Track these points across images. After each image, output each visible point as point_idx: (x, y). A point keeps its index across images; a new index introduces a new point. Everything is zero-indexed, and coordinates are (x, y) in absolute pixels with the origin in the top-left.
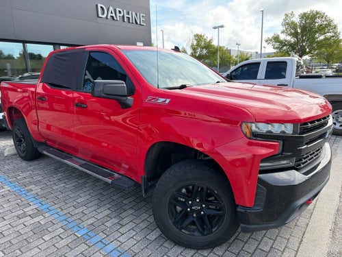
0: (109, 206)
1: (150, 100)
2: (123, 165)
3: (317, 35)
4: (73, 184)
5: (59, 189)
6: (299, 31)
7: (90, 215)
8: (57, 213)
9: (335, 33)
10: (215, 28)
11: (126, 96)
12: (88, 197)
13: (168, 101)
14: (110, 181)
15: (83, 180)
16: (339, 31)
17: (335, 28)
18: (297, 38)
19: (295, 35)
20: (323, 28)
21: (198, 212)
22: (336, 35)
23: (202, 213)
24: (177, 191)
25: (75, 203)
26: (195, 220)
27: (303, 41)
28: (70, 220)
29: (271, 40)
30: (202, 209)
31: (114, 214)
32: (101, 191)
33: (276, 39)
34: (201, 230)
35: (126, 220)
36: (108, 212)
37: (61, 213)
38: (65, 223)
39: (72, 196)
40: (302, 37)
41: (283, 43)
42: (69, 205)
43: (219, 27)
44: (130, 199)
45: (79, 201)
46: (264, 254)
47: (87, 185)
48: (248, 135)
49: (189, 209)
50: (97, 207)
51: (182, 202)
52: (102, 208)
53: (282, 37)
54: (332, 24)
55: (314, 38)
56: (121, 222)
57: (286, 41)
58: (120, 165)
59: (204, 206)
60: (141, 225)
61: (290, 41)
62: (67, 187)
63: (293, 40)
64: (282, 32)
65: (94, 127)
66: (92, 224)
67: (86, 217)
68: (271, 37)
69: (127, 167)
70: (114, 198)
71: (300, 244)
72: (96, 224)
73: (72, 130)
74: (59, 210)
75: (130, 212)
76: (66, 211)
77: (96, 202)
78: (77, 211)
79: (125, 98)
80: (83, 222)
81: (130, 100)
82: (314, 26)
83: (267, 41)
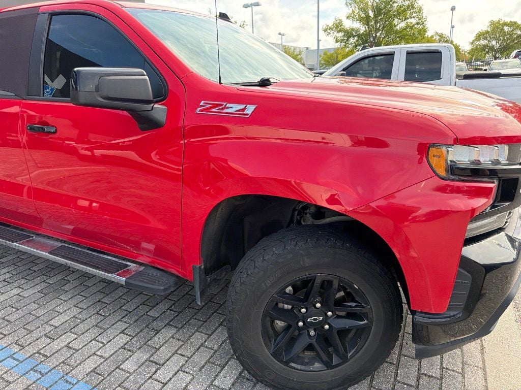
0: (121, 326)
1: (207, 110)
2: (144, 245)
3: (396, 21)
4: (39, 288)
5: (10, 302)
6: (371, 14)
7: (86, 351)
8: (11, 356)
9: (420, 19)
10: (246, 6)
11: (149, 102)
12: (75, 311)
13: (250, 109)
14: (122, 280)
15: (59, 277)
16: (424, 15)
17: (419, 11)
18: (368, 25)
19: (366, 20)
20: (404, 11)
21: (318, 327)
22: (421, 22)
23: (327, 327)
24: (279, 292)
25: (49, 328)
26: (314, 341)
27: (377, 30)
28: (44, 368)
29: (331, 29)
30: (325, 321)
31: (136, 343)
32: (99, 296)
33: (338, 26)
34: (325, 358)
35: (164, 352)
36: (122, 339)
37: (21, 356)
38: (35, 376)
39: (39, 313)
40: (376, 22)
41: (349, 34)
42: (36, 334)
43: (252, 5)
44: (163, 307)
45: (56, 322)
46: (435, 384)
47: (66, 288)
48: (442, 173)
49: (301, 324)
50: (96, 331)
51: (287, 310)
52: (108, 332)
53: (348, 24)
54: (416, 5)
55: (391, 26)
56: (155, 358)
57: (353, 30)
58: (137, 245)
59: (330, 313)
60: (196, 358)
61: (358, 30)
62: (26, 294)
63: (362, 29)
64: (348, 17)
65: (65, 171)
66: (93, 371)
67: (78, 357)
68: (331, 24)
69: (151, 247)
70: (129, 307)
71: (482, 354)
72: (105, 369)
73: (20, 180)
74: (16, 349)
75: (168, 333)
76: (31, 350)
77: (94, 320)
78: (56, 346)
79: (149, 107)
80: (73, 368)
81: (159, 111)
82: (392, 7)
83: (325, 30)
